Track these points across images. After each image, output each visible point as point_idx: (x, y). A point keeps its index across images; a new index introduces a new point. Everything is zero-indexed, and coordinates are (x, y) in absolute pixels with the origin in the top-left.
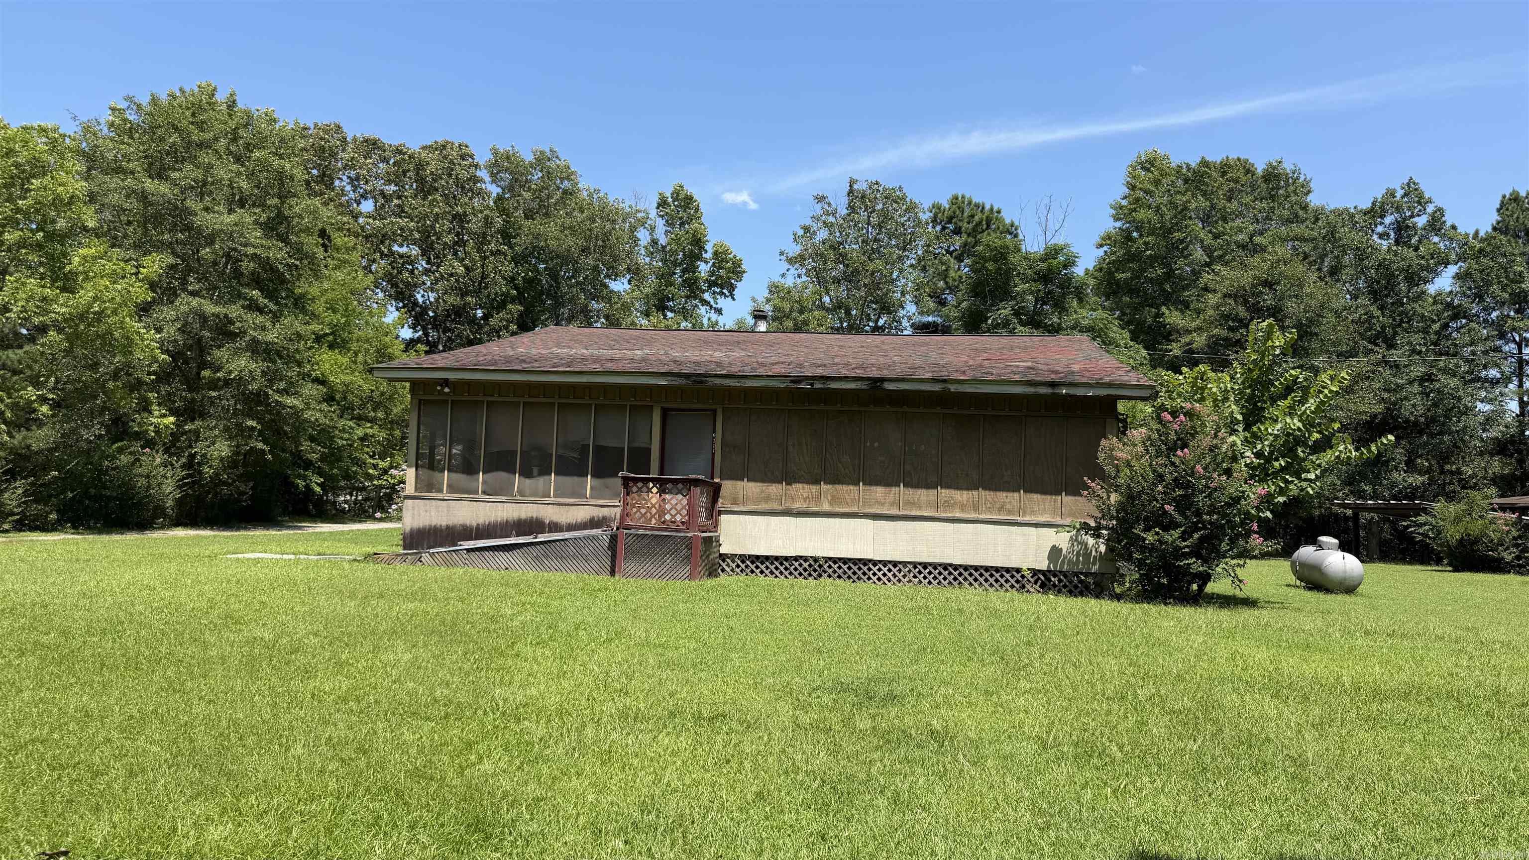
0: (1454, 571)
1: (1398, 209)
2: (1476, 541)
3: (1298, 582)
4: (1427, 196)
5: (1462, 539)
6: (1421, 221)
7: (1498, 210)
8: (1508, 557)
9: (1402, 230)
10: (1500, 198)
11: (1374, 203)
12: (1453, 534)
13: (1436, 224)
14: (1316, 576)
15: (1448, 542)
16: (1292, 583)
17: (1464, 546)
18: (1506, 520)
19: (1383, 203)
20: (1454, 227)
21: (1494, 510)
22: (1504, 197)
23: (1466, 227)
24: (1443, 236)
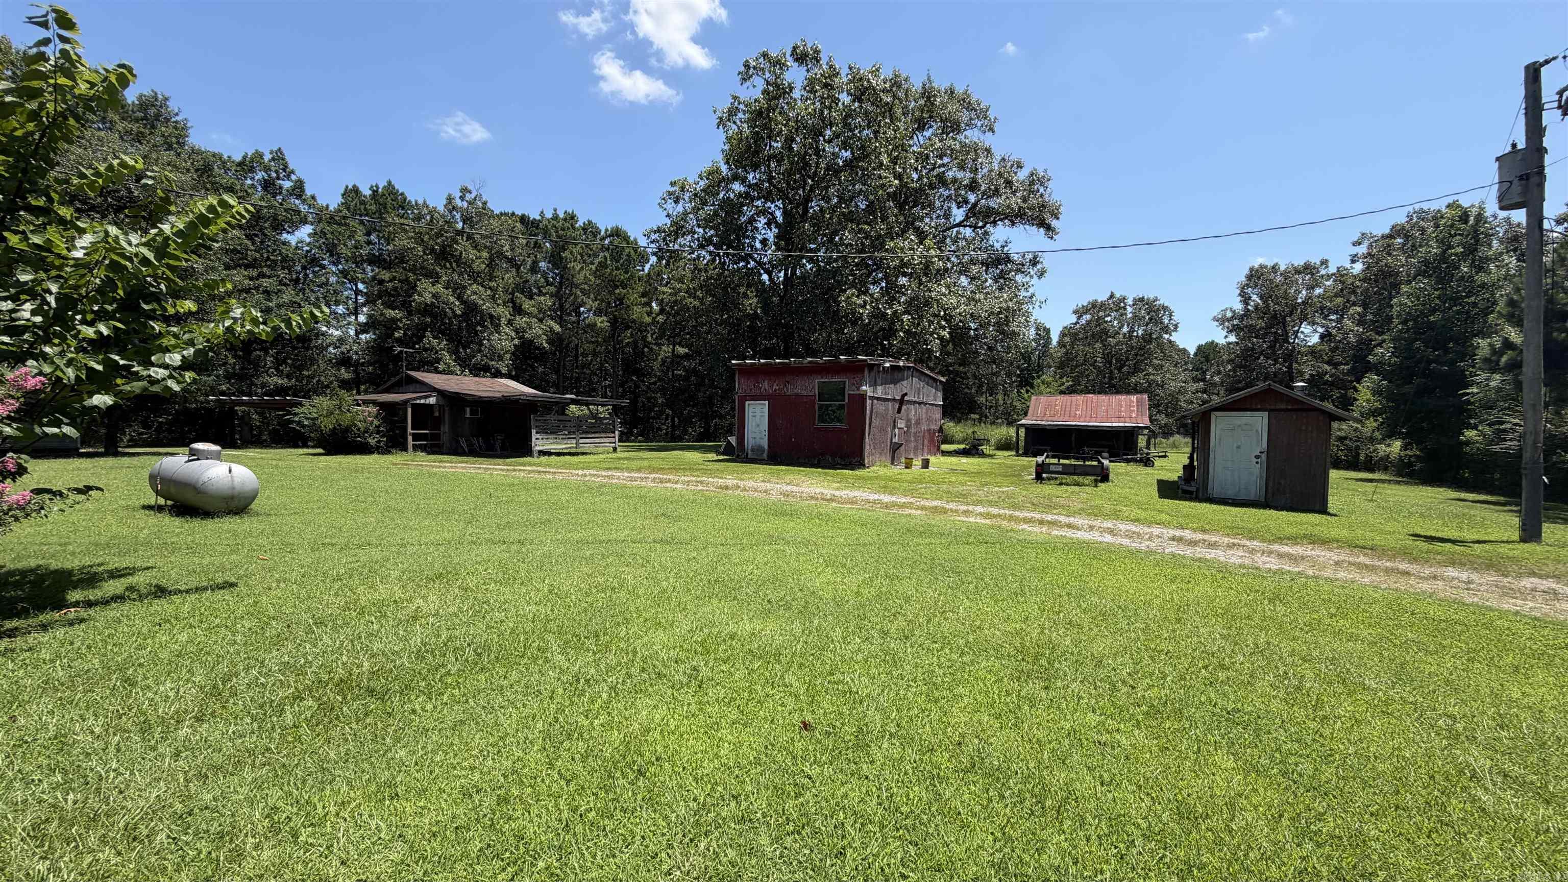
0: (328, 453)
1: (267, 169)
2: (347, 429)
3: (161, 501)
4: (291, 166)
5: (335, 428)
6: (287, 184)
7: (343, 195)
8: (372, 441)
9: (269, 185)
10: (344, 187)
11: (245, 157)
12: (327, 424)
13: (298, 189)
14: (190, 498)
15: (322, 431)
16: (152, 502)
17: (337, 434)
18: (370, 413)
19: (252, 161)
20: (313, 197)
21: (358, 405)
22: (347, 187)
23: (322, 201)
24: (304, 201)
